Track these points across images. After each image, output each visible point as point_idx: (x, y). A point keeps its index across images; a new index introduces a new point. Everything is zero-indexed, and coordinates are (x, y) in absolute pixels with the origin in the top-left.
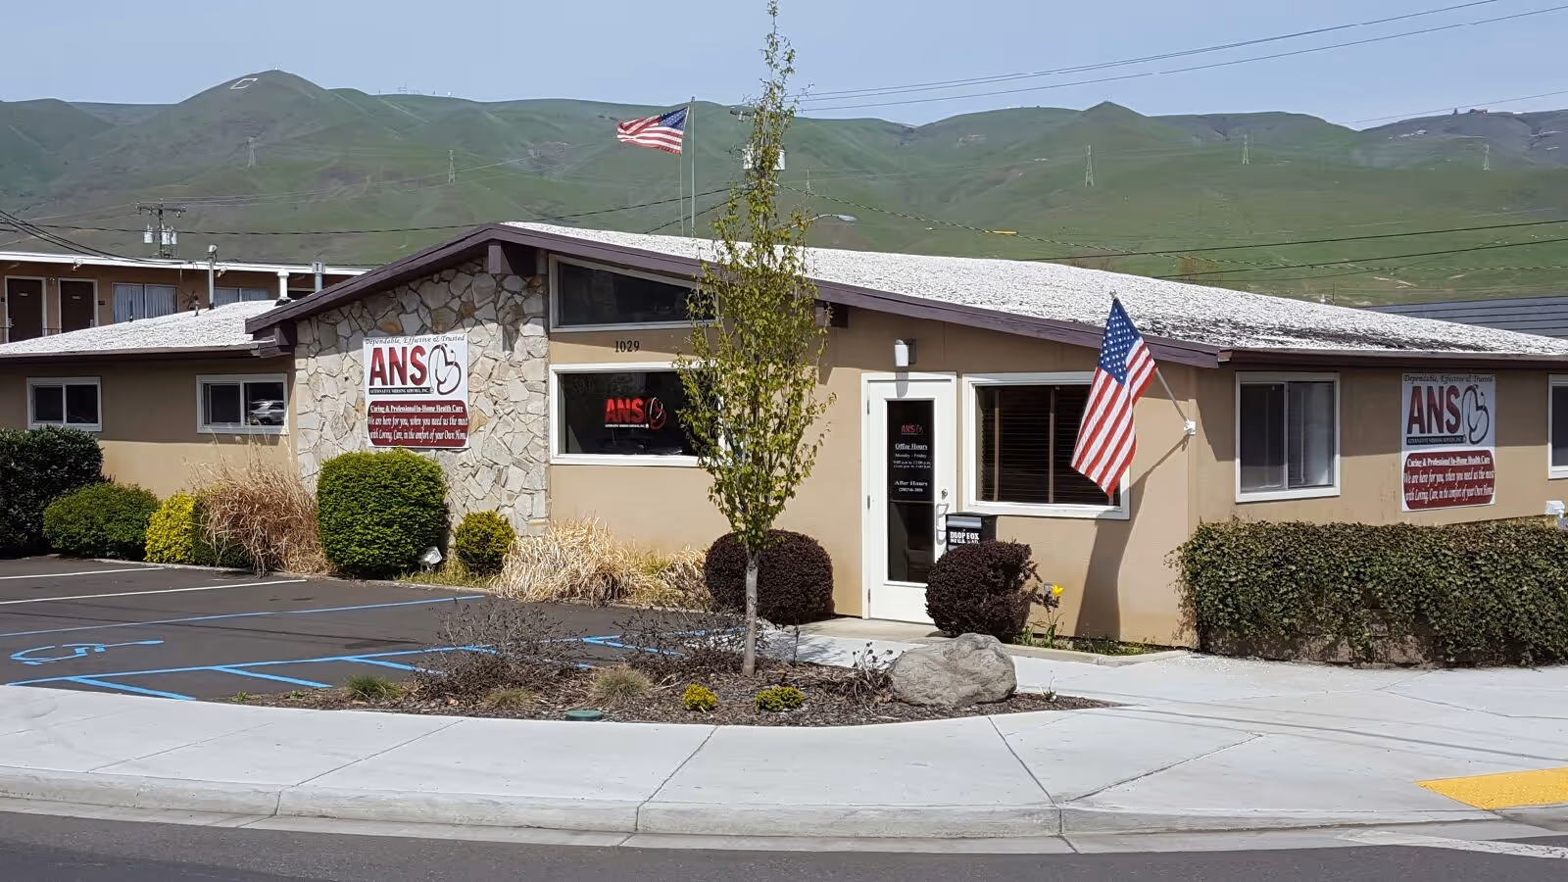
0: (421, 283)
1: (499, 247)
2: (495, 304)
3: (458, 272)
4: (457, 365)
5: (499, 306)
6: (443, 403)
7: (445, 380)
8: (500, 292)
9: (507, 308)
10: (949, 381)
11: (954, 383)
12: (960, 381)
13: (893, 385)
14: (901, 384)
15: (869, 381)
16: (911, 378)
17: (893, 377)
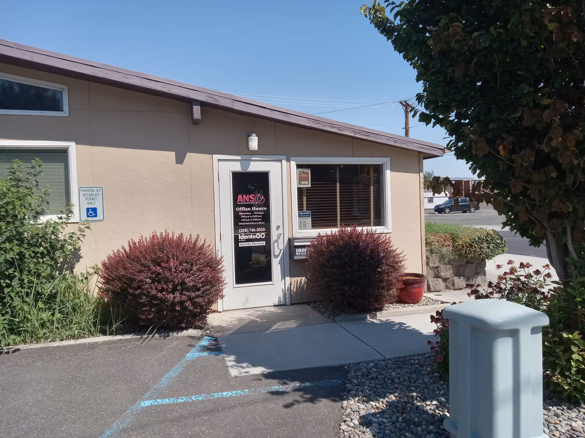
10: (281, 161)
11: (284, 162)
12: (288, 160)
13: (238, 163)
14: (245, 162)
15: (219, 160)
16: (252, 159)
17: (239, 158)
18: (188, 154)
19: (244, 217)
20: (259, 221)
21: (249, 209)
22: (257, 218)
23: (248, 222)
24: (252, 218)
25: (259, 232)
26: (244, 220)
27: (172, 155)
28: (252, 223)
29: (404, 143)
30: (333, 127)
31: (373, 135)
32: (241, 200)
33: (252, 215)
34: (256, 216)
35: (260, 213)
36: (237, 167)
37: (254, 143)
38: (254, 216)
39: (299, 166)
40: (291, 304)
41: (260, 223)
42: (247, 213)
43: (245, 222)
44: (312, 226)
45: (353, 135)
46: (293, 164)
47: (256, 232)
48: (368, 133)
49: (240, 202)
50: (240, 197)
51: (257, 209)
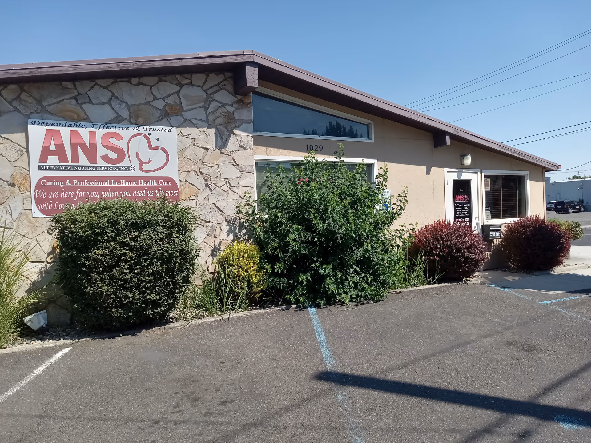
0: (112, 83)
1: (256, 69)
2: (206, 109)
3: (160, 81)
4: (163, 149)
5: (208, 112)
6: (146, 179)
7: (150, 161)
8: (210, 102)
9: (218, 114)
10: (477, 173)
11: (479, 173)
12: (481, 173)
13: (456, 174)
14: (459, 173)
15: (448, 172)
16: (464, 171)
17: (457, 170)
18: (432, 167)
19: (459, 210)
20: (466, 214)
21: (461, 205)
22: (465, 211)
23: (461, 214)
24: (463, 212)
25: (466, 221)
26: (459, 213)
27: (424, 168)
28: (463, 215)
29: (540, 162)
30: (509, 151)
31: (527, 156)
32: (457, 199)
33: (463, 209)
34: (465, 210)
35: (467, 208)
36: (455, 177)
37: (468, 161)
38: (464, 210)
39: (486, 176)
40: (484, 270)
41: (466, 215)
42: (460, 208)
43: (459, 214)
44: (491, 217)
45: (517, 156)
46: (483, 174)
47: (465, 221)
48: (525, 155)
49: (457, 200)
50: (457, 197)
51: (465, 205)
